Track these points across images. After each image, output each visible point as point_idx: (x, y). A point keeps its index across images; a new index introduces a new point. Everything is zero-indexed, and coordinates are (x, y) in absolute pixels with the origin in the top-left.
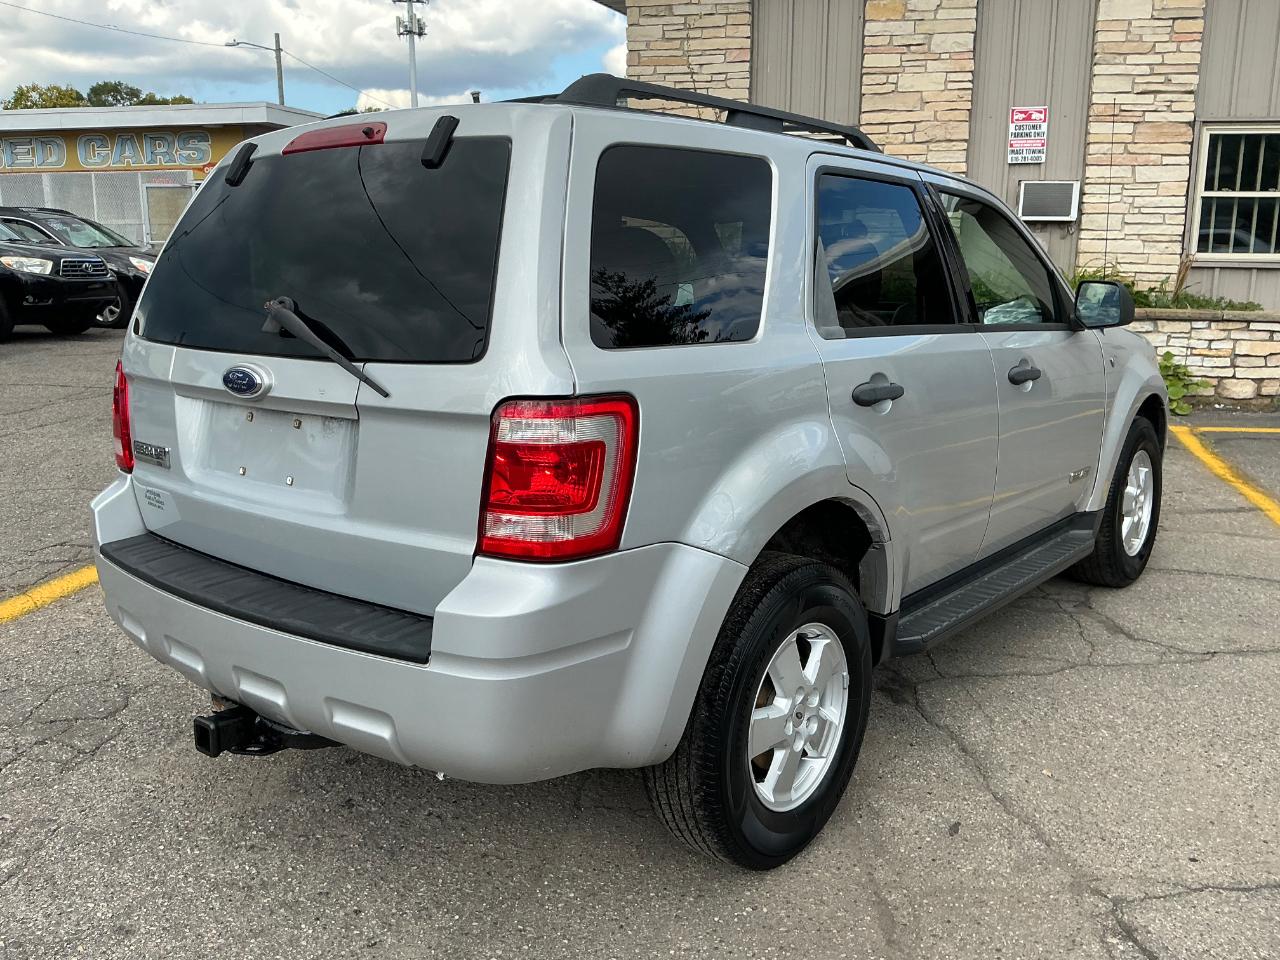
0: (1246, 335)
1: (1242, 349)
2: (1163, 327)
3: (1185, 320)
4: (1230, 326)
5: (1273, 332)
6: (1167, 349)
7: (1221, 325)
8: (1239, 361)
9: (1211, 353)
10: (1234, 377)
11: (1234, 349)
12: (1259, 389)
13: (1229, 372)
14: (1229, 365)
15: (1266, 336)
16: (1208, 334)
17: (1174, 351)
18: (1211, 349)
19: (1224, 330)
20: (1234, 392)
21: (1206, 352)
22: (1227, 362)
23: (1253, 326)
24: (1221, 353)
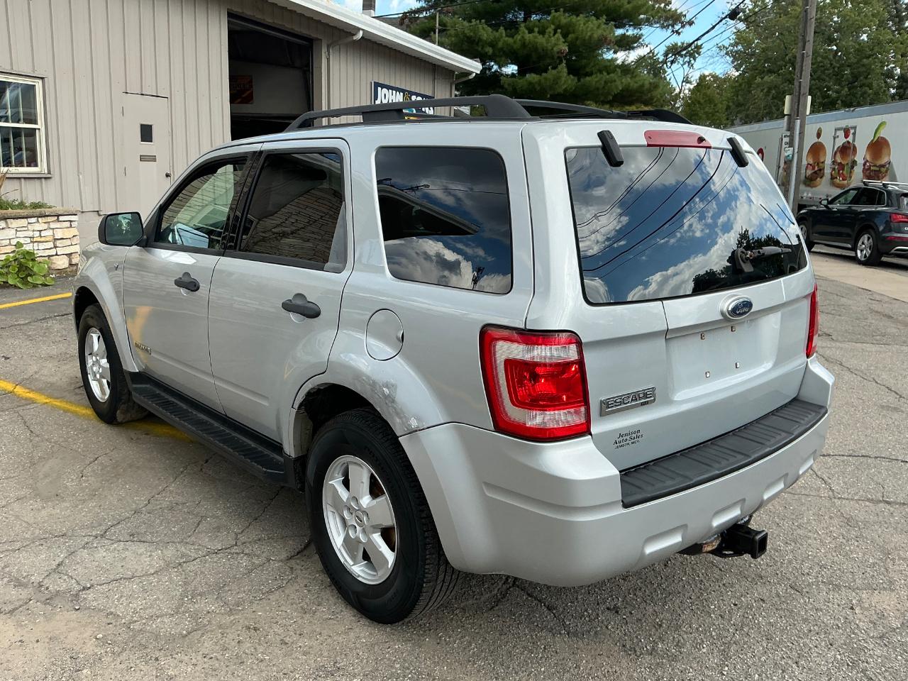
0: (58, 225)
1: (59, 234)
2: (11, 223)
3: (23, 218)
4: (49, 219)
5: (71, 221)
6: (18, 240)
7: (45, 220)
8: (58, 243)
9: (43, 239)
10: (57, 255)
11: (54, 235)
12: (70, 261)
13: (53, 252)
14: (53, 246)
15: (68, 224)
16: (38, 227)
17: (22, 241)
18: (41, 237)
19: (45, 223)
20: (59, 265)
21: (39, 239)
22: (51, 244)
23: (61, 218)
24: (47, 239)
